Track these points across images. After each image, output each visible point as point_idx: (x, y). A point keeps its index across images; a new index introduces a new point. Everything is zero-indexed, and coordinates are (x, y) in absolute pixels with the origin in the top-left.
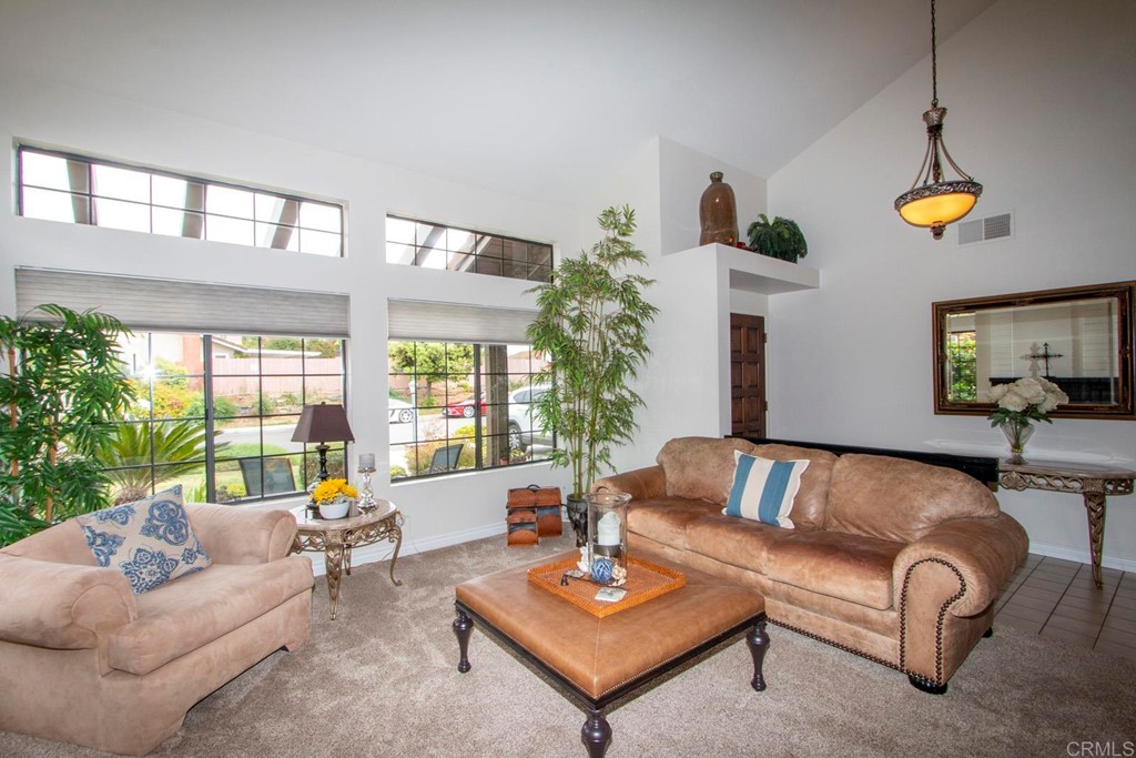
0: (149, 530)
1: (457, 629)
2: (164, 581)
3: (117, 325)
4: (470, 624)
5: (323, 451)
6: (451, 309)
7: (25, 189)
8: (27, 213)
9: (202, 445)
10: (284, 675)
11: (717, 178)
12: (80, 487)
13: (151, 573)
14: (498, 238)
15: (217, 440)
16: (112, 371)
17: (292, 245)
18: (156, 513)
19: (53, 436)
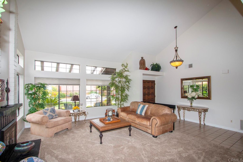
0: (51, 112)
1: (90, 126)
2: (52, 118)
3: (47, 84)
4: (92, 126)
5: (75, 102)
6: (97, 80)
7: (36, 66)
8: (36, 69)
9: (58, 101)
10: (67, 132)
11: (142, 58)
12: (42, 106)
13: (51, 117)
14: (106, 68)
15: (60, 101)
16: (46, 91)
17: (72, 72)
18: (52, 110)
19: (39, 99)
